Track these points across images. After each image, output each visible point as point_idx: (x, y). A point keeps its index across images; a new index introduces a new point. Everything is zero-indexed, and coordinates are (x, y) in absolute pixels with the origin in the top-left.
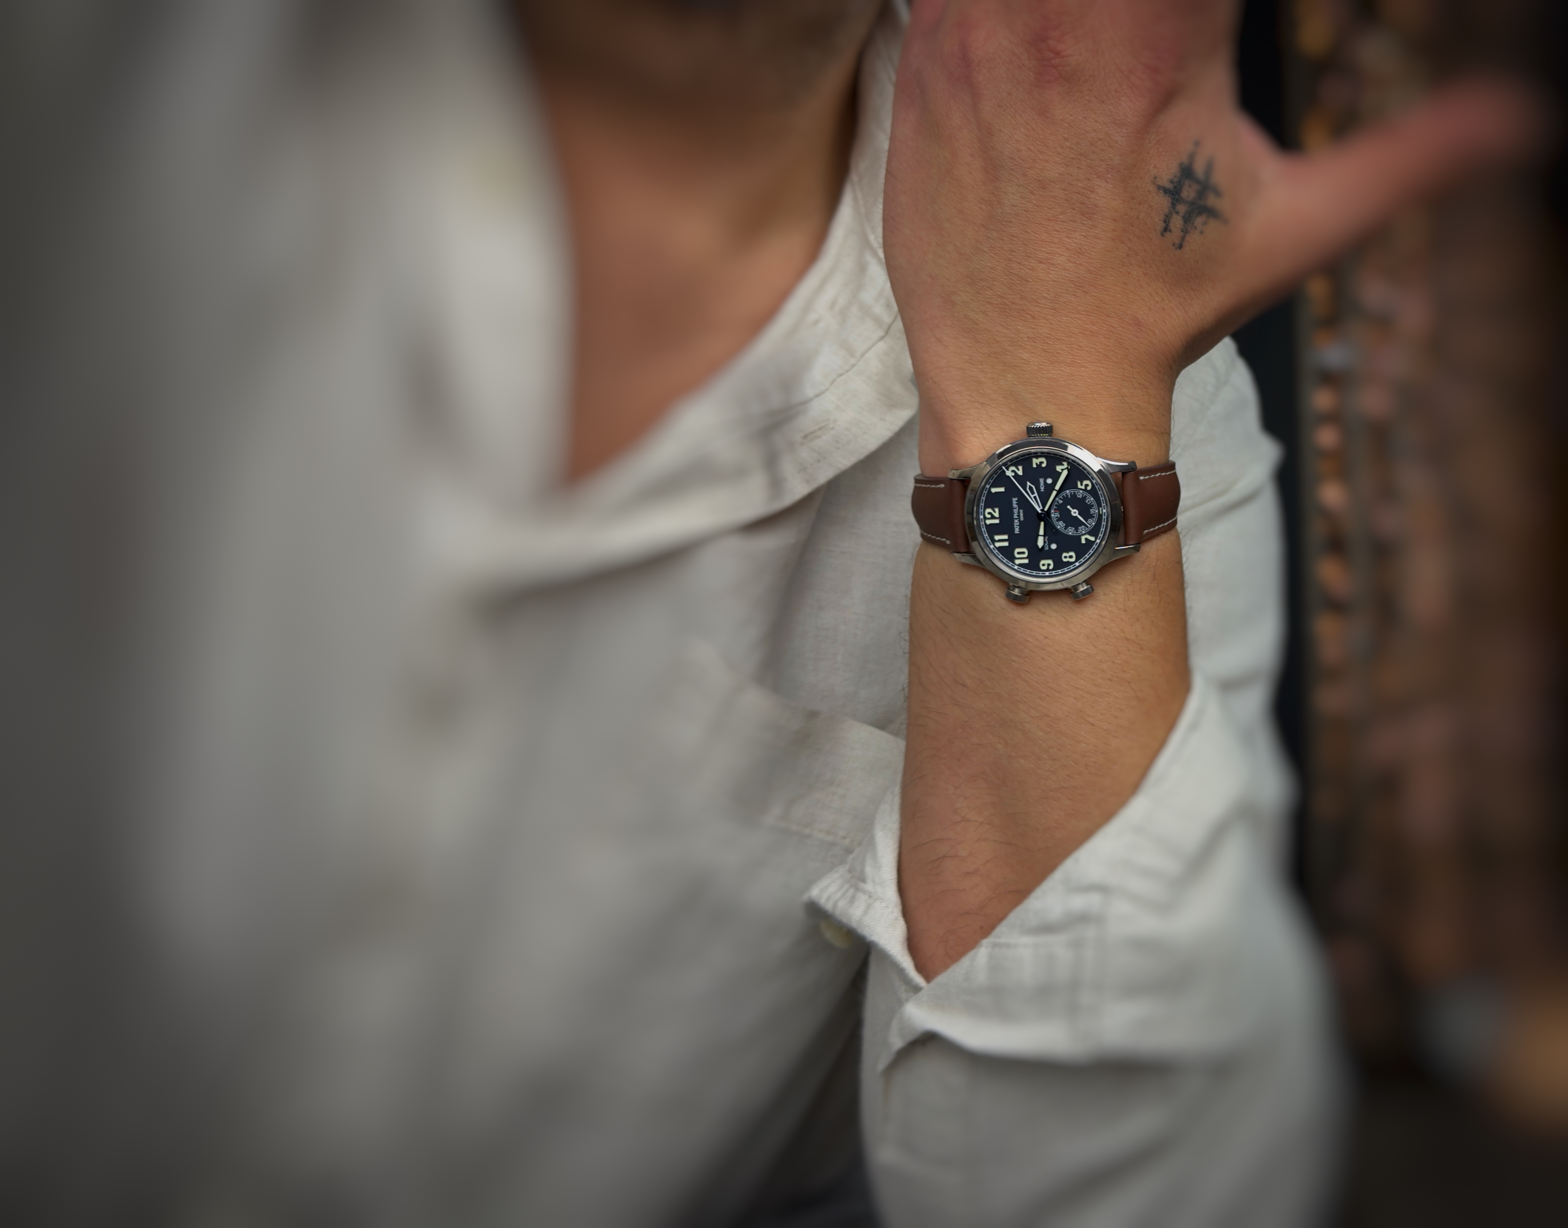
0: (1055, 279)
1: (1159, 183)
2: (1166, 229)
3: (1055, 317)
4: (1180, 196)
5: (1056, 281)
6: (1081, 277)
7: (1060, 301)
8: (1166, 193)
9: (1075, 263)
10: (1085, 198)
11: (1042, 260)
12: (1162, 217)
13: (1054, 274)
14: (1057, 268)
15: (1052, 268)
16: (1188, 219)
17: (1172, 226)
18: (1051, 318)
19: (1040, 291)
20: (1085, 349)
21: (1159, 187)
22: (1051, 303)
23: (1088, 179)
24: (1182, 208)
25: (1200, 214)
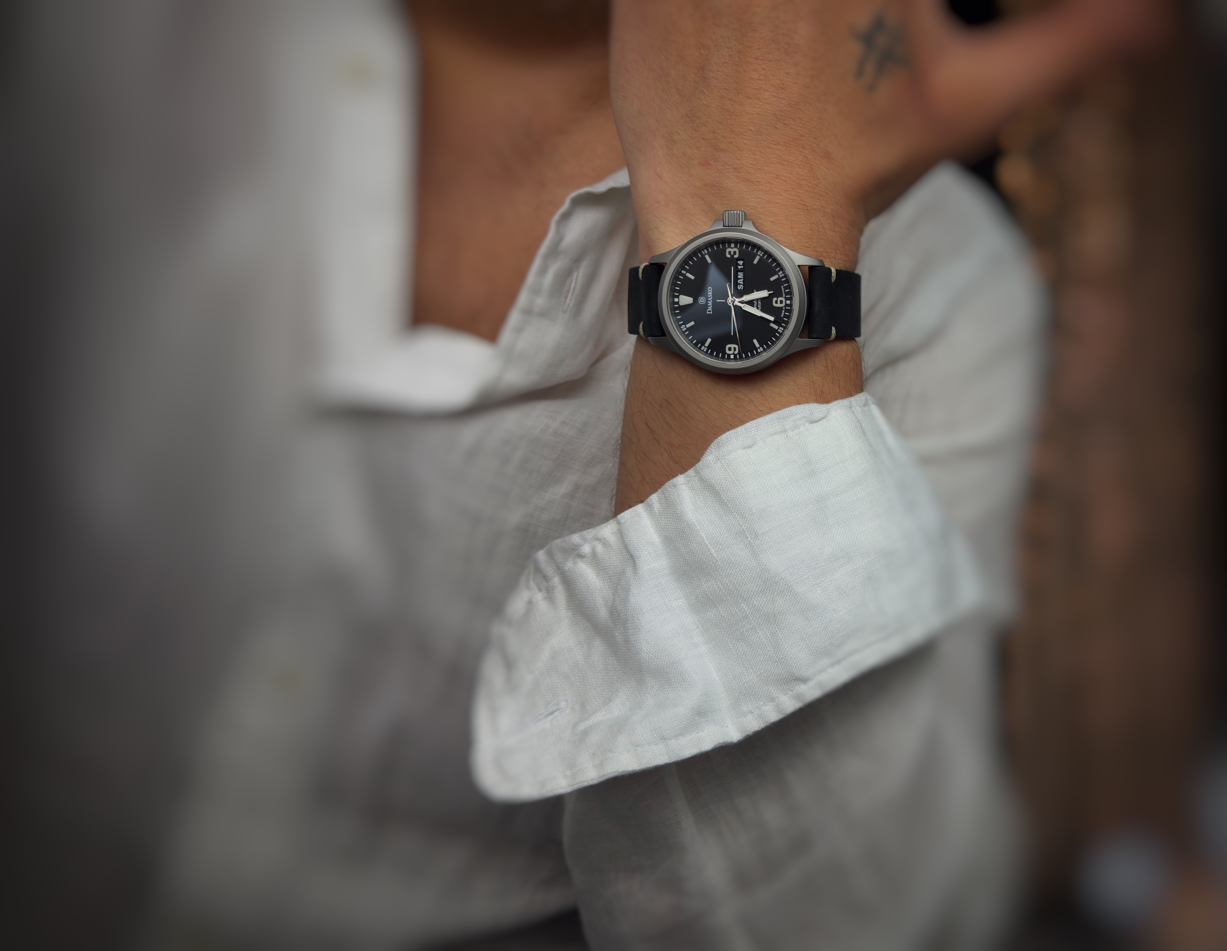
0: (760, 113)
1: (854, 30)
2: (860, 74)
3: (758, 148)
4: (873, 44)
6: (783, 110)
7: (763, 133)
8: (860, 40)
9: (778, 98)
11: (749, 96)
12: (857, 62)
13: (760, 108)
14: (763, 103)
15: (758, 103)
16: (879, 66)
17: (865, 70)
18: (753, 148)
19: (747, 124)
20: (782, 178)
21: (854, 34)
22: (755, 135)
24: (875, 55)
25: (890, 61)
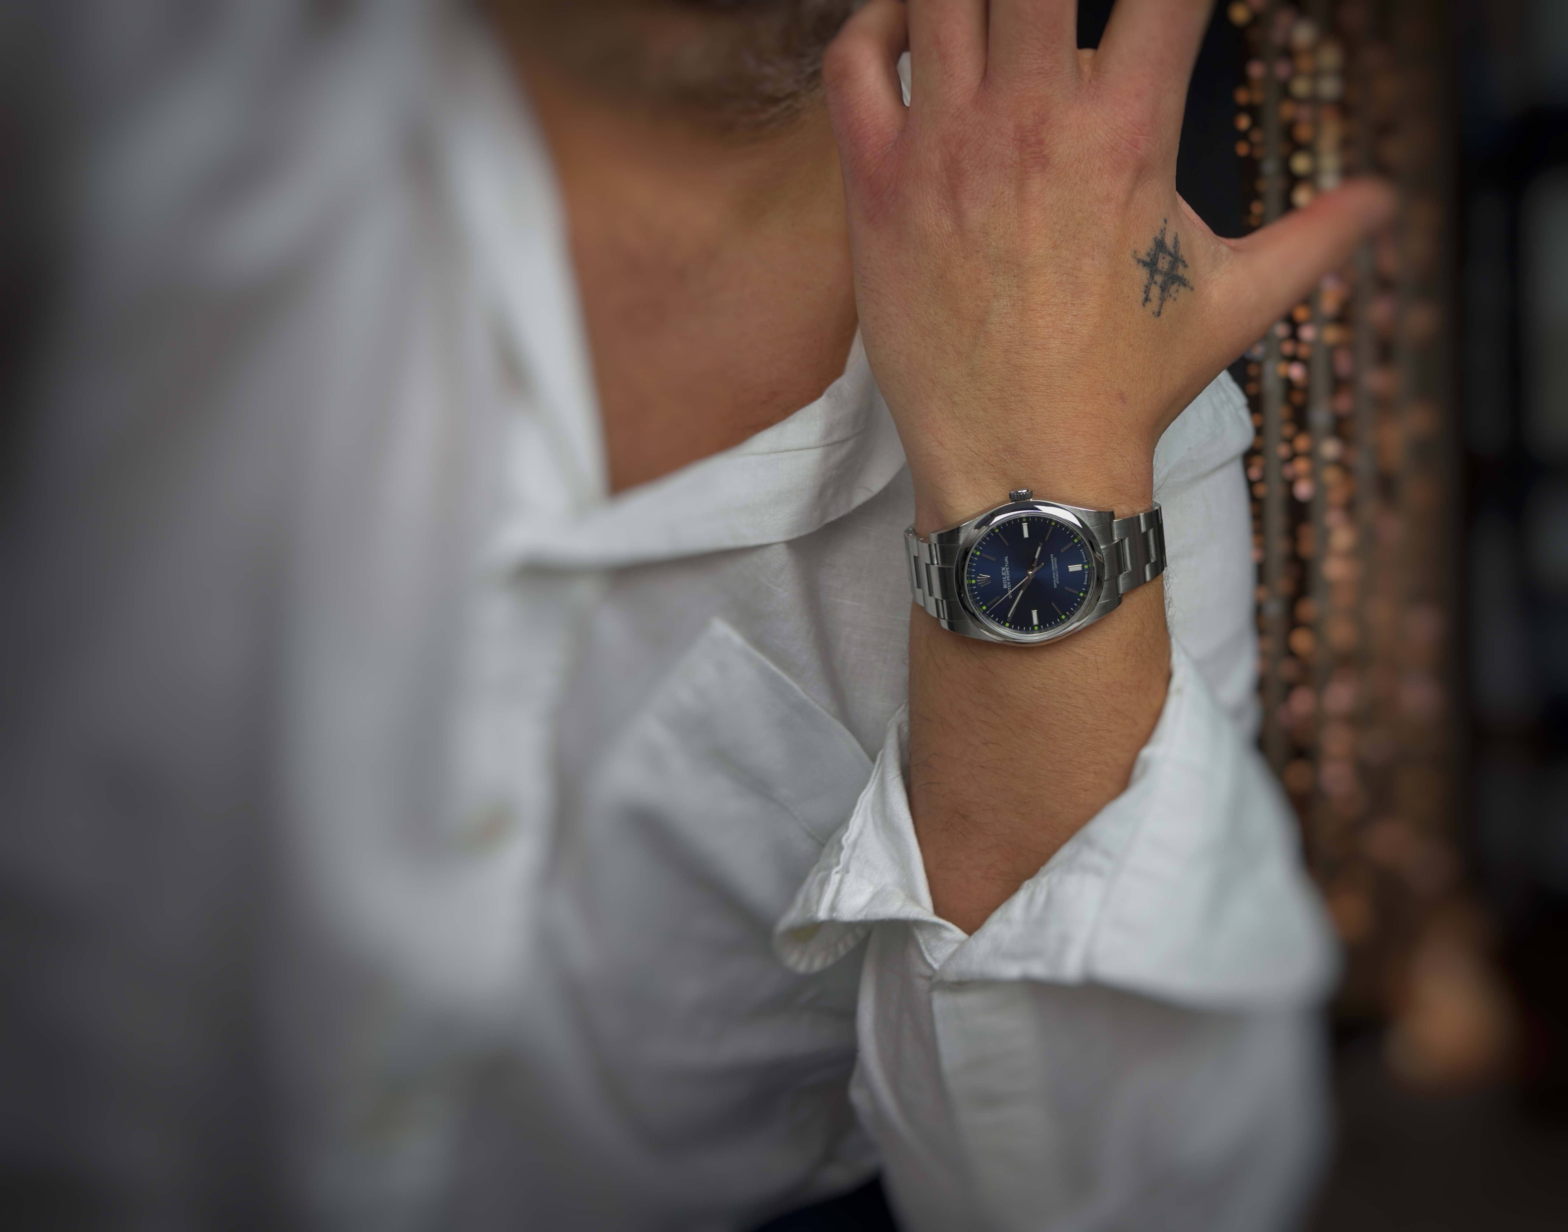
1: (1138, 257)
2: (1147, 299)
3: (1051, 404)
4: (1156, 267)
5: (1051, 366)
6: (1074, 357)
7: (1056, 386)
8: (1145, 266)
10: (1074, 278)
11: (1037, 346)
12: (1143, 289)
16: (1164, 289)
17: (1151, 295)
19: (1037, 379)
21: (1139, 261)
22: (1047, 389)
23: (1077, 259)
24: (1159, 279)
25: (1173, 283)
